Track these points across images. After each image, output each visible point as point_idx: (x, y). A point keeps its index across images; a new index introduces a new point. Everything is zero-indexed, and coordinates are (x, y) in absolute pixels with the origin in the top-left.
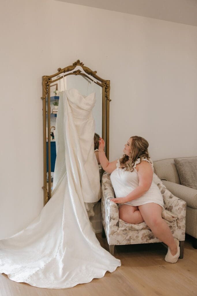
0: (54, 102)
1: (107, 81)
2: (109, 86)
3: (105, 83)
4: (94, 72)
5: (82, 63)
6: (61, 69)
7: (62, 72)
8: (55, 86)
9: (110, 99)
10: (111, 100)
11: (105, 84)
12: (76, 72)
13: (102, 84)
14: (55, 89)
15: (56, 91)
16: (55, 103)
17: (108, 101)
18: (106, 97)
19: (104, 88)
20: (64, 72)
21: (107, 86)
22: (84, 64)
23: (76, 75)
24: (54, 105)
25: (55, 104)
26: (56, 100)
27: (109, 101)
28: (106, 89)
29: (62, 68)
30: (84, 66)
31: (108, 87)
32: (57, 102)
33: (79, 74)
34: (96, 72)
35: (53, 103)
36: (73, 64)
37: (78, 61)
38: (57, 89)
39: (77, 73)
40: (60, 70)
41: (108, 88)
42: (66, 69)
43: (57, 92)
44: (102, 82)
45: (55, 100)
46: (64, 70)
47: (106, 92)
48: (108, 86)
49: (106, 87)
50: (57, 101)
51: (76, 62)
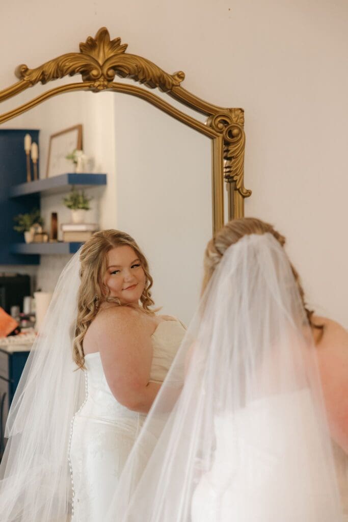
0: (68, 196)
1: (231, 110)
2: (241, 131)
3: (220, 122)
4: (173, 77)
5: (119, 40)
6: (27, 70)
7: (33, 83)
8: (75, 134)
9: (247, 187)
10: (249, 193)
11: (221, 125)
12: (95, 80)
13: (211, 126)
14: (74, 146)
15: (74, 151)
16: (72, 198)
17: (238, 196)
18: (230, 179)
19: (219, 141)
20: (44, 81)
21: (230, 133)
22: (126, 46)
23: (96, 90)
24: (70, 207)
25: (71, 203)
26: (77, 186)
27: (244, 197)
28: (227, 143)
29: (32, 66)
30: (128, 51)
31: (237, 135)
32: (78, 196)
33: (105, 87)
34: (181, 76)
35: (66, 200)
36: (81, 45)
37: (104, 33)
38: (80, 147)
39: (97, 84)
40: (23, 72)
41: (235, 139)
42: (51, 70)
43: (80, 156)
44: (209, 115)
45: (70, 186)
46: (43, 73)
47: (226, 158)
48: (235, 131)
49: (228, 138)
50: (80, 193)
51: (94, 36)
